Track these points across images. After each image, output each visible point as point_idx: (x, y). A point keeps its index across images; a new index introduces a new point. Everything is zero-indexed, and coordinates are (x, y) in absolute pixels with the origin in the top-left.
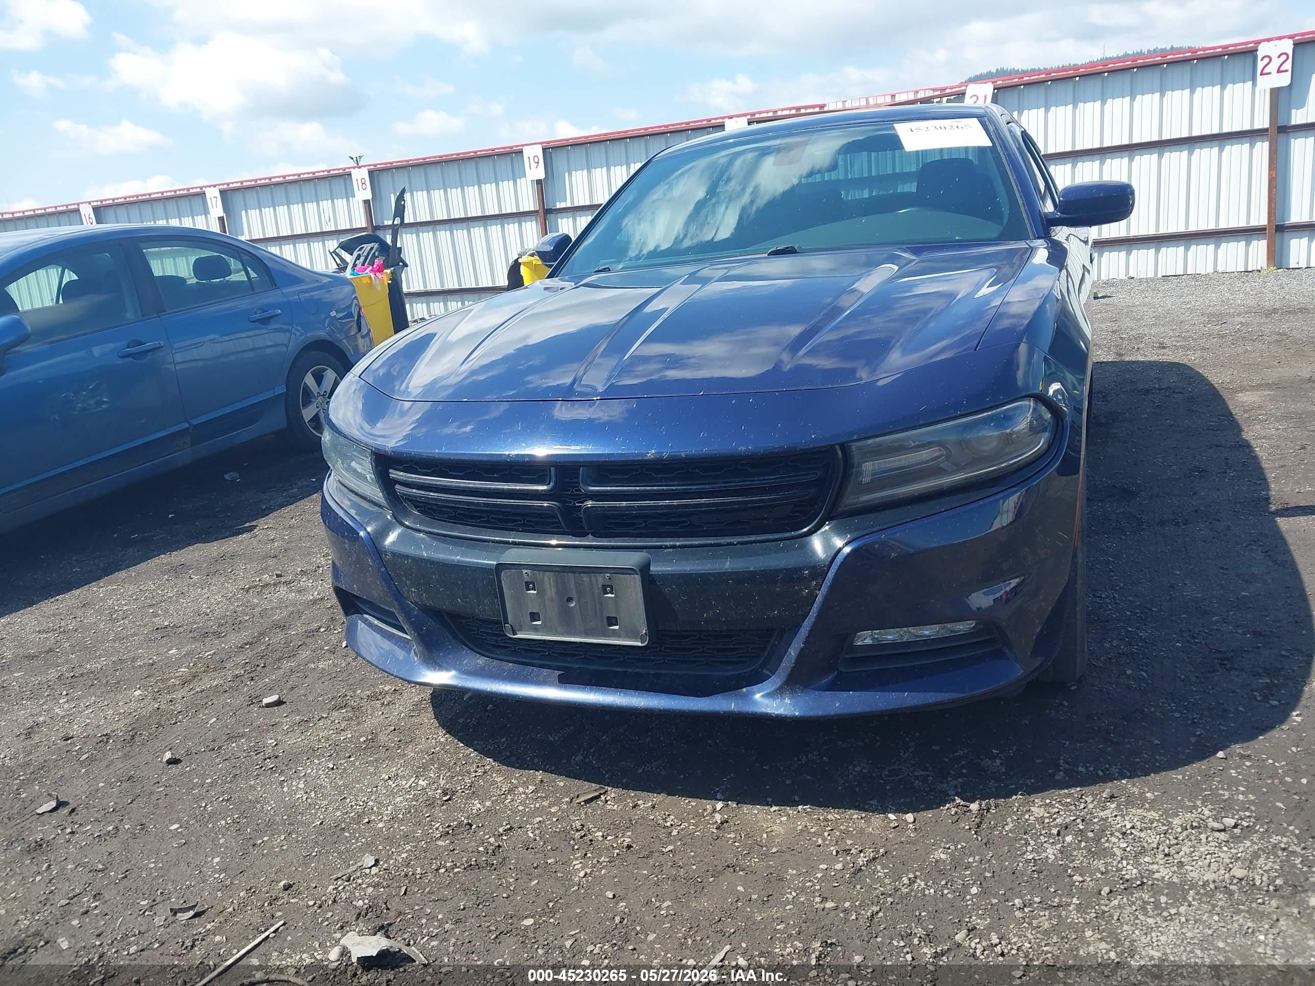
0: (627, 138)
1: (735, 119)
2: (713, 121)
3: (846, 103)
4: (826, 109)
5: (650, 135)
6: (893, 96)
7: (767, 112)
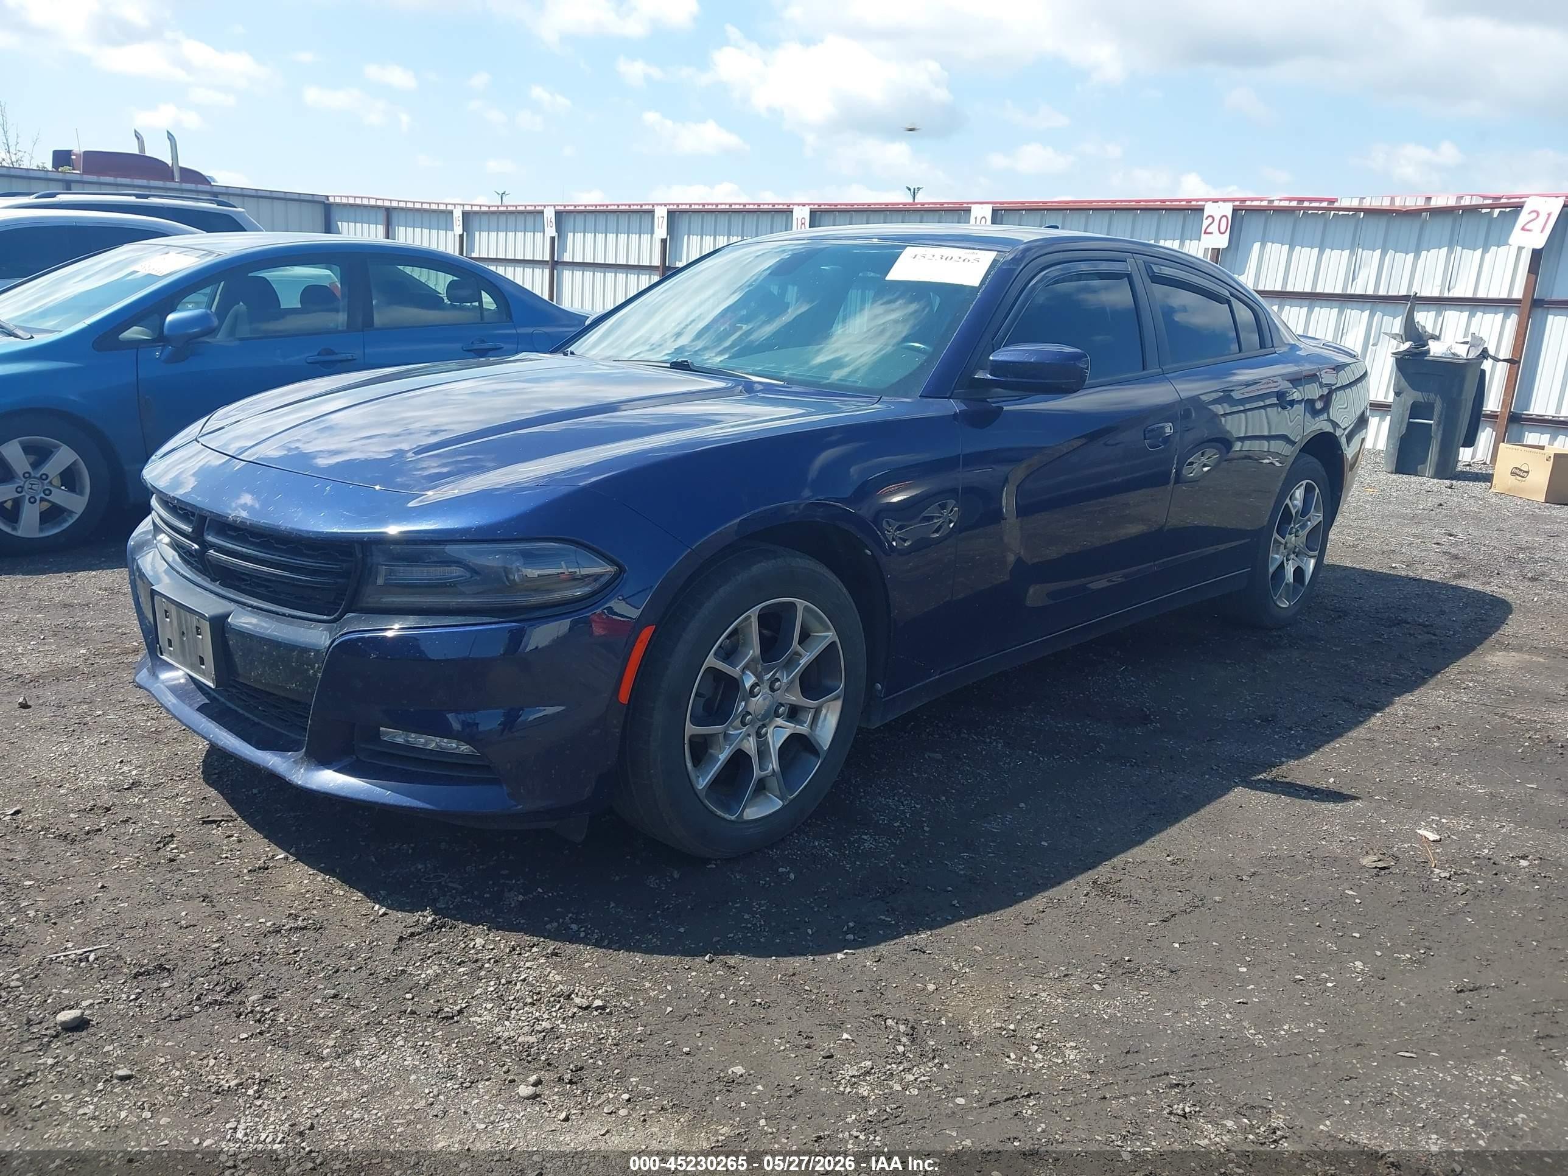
0: (1090, 209)
1: (1220, 203)
2: (1193, 203)
3: (1364, 201)
4: (1336, 205)
5: (1116, 209)
6: (1429, 199)
7: (1262, 201)
